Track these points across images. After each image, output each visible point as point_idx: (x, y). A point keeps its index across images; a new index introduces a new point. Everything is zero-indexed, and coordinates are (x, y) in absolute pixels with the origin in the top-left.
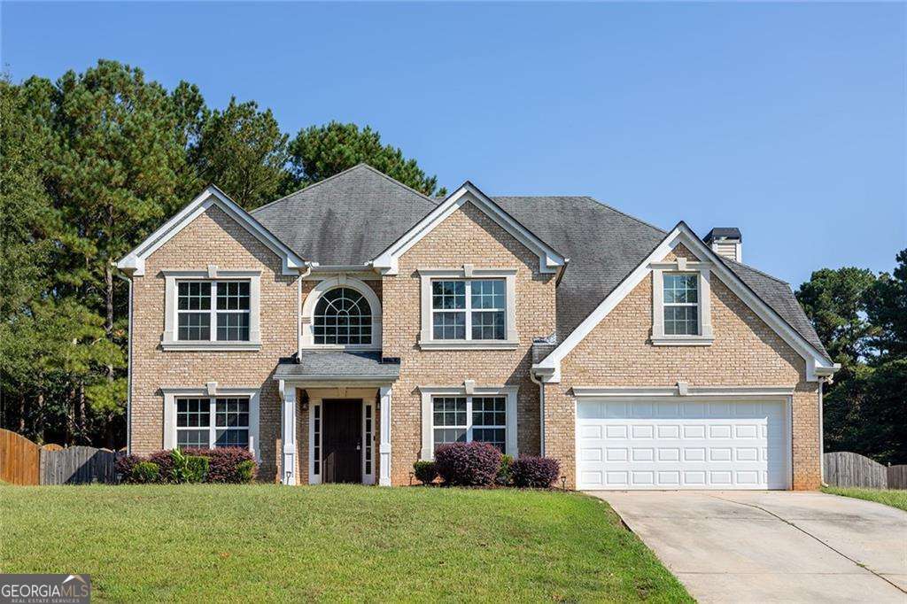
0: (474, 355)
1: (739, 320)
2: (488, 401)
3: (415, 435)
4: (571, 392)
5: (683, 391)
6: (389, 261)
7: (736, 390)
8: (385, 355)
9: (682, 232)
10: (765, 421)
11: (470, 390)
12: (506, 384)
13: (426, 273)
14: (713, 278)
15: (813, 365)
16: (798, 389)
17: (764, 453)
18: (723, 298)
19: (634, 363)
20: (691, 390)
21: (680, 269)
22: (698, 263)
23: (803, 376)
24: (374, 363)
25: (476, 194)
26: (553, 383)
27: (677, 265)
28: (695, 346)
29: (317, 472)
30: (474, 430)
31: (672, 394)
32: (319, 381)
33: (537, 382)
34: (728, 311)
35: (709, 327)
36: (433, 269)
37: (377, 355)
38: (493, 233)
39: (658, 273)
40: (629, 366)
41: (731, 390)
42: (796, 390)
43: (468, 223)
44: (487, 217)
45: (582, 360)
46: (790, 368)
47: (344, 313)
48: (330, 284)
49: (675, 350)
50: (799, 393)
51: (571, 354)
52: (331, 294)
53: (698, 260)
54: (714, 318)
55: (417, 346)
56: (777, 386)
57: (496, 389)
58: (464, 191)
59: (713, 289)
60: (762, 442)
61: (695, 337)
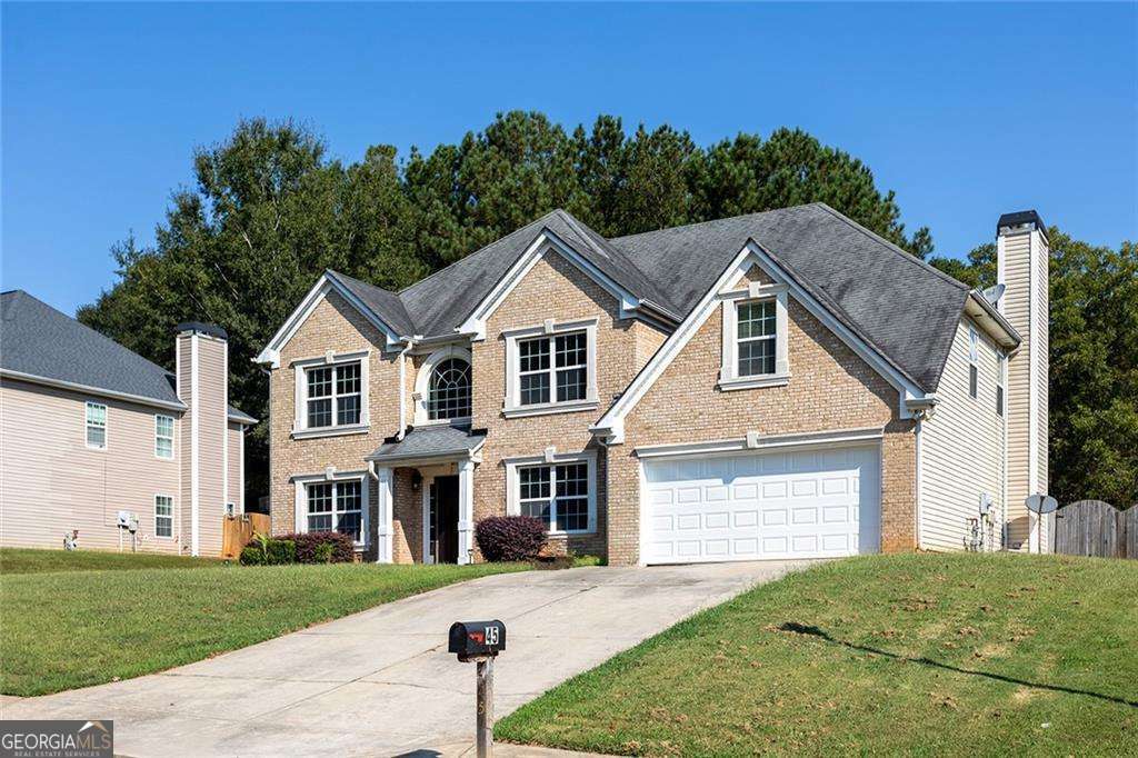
0: (556, 418)
1: (821, 350)
2: (572, 468)
3: (501, 509)
4: (634, 453)
5: (752, 443)
6: (475, 325)
7: (814, 437)
8: (474, 427)
9: (751, 252)
10: (857, 472)
11: (550, 459)
12: (587, 448)
13: (511, 334)
14: (792, 303)
15: (905, 396)
16: (888, 429)
17: (855, 513)
18: (802, 325)
19: (701, 414)
20: (761, 441)
21: (751, 296)
22: (771, 285)
23: (896, 413)
24: (463, 434)
25: (556, 241)
26: (617, 445)
27: (748, 292)
28: (768, 387)
29: (433, 553)
30: (558, 501)
31: (741, 447)
32: (403, 459)
33: (602, 444)
34: (808, 340)
35: (785, 362)
36: (517, 328)
37: (466, 428)
38: (574, 281)
39: (729, 305)
40: (696, 417)
41: (807, 437)
42: (886, 431)
43: (551, 273)
44: (570, 264)
45: (648, 416)
46: (880, 403)
47: (453, 385)
48: (440, 356)
49: (746, 394)
50: (891, 435)
51: (636, 409)
52: (442, 367)
53: (773, 282)
54: (792, 350)
55: (503, 415)
56: (865, 428)
57: (577, 455)
58: (542, 238)
59: (791, 315)
60: (854, 498)
61: (772, 376)
